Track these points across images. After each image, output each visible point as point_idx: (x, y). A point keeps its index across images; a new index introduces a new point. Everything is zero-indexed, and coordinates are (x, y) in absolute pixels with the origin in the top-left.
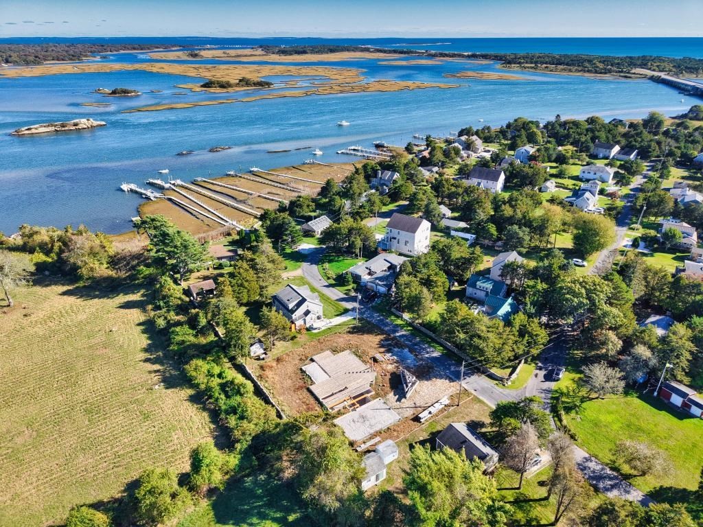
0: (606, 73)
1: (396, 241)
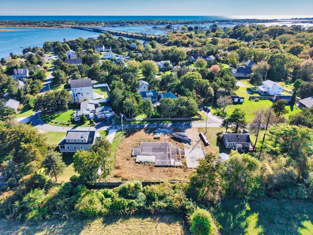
0: (51, 27)
1: (81, 94)
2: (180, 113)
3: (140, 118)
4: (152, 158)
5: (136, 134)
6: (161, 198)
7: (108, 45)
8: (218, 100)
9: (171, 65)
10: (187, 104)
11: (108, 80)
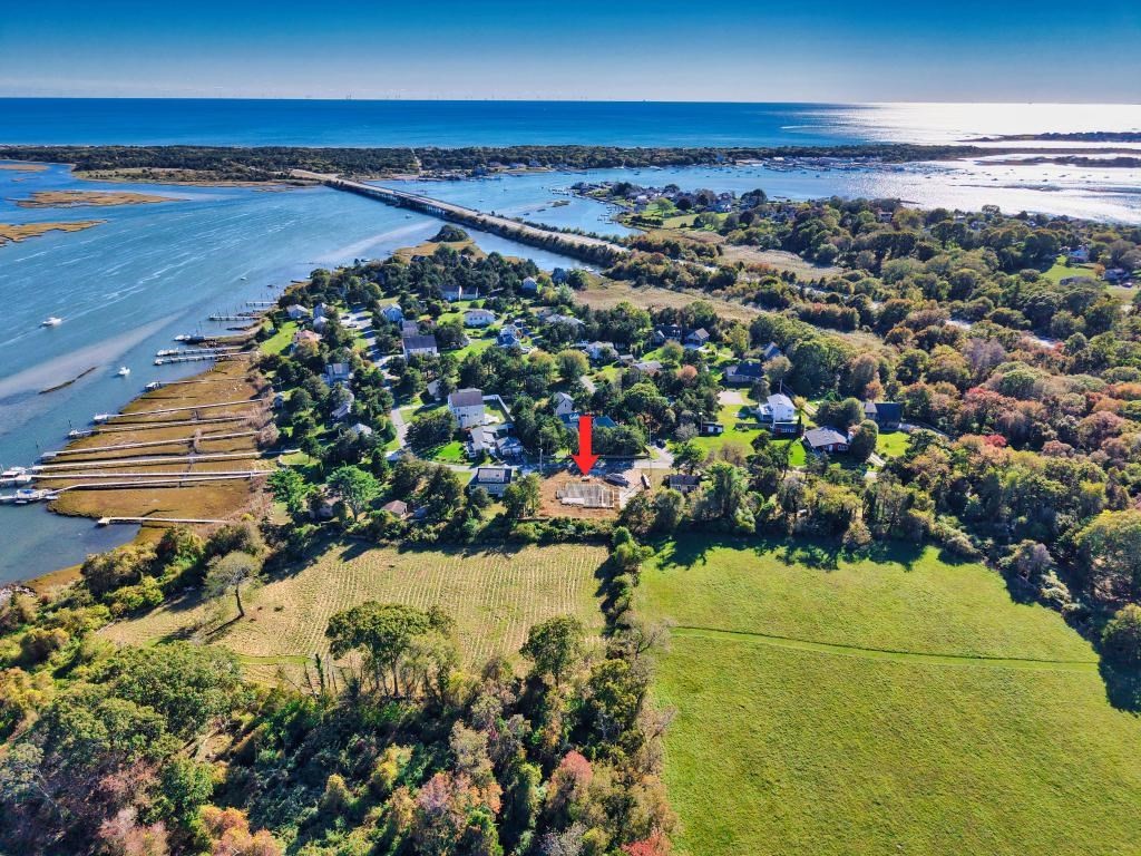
1: (466, 417)
2: (619, 448)
3: (562, 454)
4: (581, 501)
5: (557, 476)
6: (590, 528)
7: (469, 284)
8: (678, 430)
9: (614, 353)
10: (628, 436)
11: (500, 388)
